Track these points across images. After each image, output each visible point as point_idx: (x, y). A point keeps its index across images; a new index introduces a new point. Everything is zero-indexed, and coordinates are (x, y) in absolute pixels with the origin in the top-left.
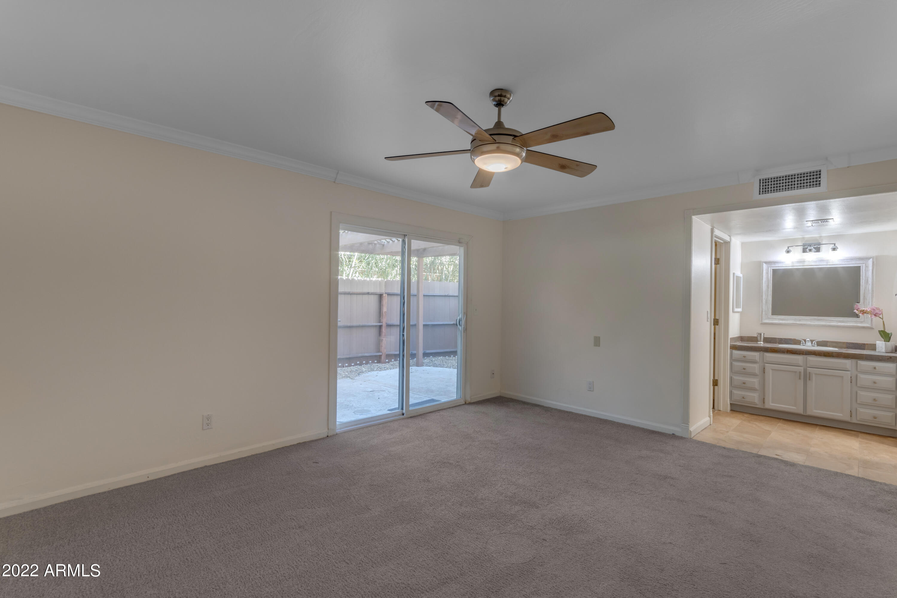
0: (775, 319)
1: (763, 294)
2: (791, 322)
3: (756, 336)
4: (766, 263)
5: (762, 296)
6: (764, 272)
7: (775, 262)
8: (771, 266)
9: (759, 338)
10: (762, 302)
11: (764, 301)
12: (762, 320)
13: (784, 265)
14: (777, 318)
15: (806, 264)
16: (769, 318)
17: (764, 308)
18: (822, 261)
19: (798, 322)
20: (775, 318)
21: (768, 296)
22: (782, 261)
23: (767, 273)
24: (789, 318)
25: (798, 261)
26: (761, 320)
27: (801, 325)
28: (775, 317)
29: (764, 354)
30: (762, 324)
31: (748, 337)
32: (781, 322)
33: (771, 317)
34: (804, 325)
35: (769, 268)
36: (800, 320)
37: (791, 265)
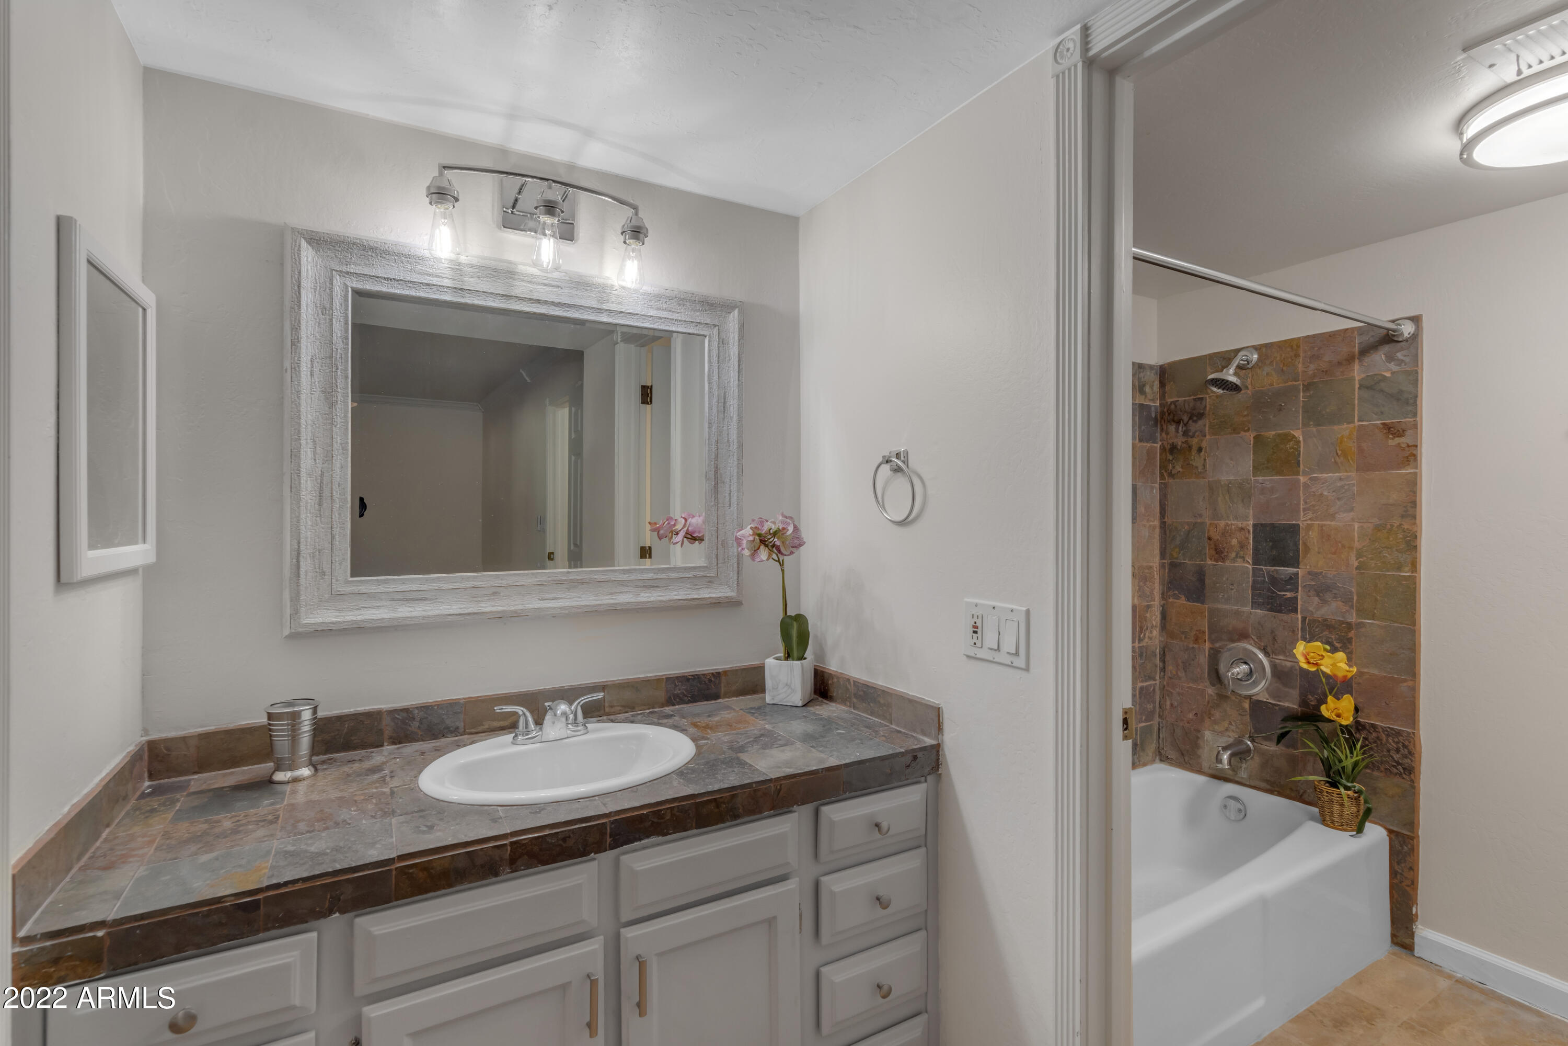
0: (372, 596)
1: (303, 442)
2: (455, 609)
3: (264, 720)
4: (317, 241)
5: (295, 455)
6: (308, 298)
7: (372, 249)
8: (344, 269)
9: (282, 743)
10: (295, 489)
11: (308, 486)
12: (296, 613)
13: (415, 278)
14: (381, 589)
15: (520, 289)
16: (336, 597)
17: (306, 533)
18: (582, 284)
19: (487, 607)
20: (373, 589)
21: (329, 456)
22: (407, 252)
23: (325, 310)
24: (445, 586)
25: (483, 268)
26: (288, 611)
27: (501, 618)
28: (372, 584)
29: (351, 925)
30: (295, 636)
31: (205, 737)
32: (405, 611)
33: (349, 589)
34: (517, 616)
35: (337, 280)
36: (495, 593)
37: (448, 283)
